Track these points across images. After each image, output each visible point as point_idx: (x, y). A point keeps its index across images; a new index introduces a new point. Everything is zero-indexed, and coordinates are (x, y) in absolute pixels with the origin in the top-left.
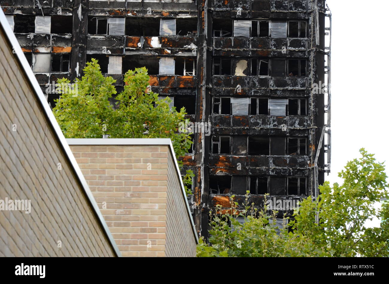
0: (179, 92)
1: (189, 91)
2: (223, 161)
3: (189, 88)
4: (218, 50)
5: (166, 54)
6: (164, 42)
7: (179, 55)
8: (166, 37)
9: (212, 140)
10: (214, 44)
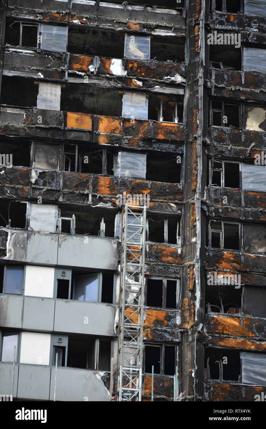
0: (156, 147)
1: (173, 146)
2: (228, 261)
3: (173, 142)
4: (220, 88)
5: (135, 85)
6: (132, 68)
7: (156, 90)
8: (136, 61)
9: (210, 227)
10: (213, 77)
